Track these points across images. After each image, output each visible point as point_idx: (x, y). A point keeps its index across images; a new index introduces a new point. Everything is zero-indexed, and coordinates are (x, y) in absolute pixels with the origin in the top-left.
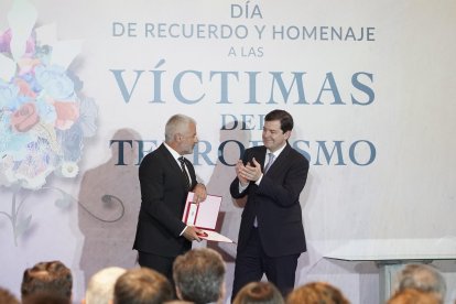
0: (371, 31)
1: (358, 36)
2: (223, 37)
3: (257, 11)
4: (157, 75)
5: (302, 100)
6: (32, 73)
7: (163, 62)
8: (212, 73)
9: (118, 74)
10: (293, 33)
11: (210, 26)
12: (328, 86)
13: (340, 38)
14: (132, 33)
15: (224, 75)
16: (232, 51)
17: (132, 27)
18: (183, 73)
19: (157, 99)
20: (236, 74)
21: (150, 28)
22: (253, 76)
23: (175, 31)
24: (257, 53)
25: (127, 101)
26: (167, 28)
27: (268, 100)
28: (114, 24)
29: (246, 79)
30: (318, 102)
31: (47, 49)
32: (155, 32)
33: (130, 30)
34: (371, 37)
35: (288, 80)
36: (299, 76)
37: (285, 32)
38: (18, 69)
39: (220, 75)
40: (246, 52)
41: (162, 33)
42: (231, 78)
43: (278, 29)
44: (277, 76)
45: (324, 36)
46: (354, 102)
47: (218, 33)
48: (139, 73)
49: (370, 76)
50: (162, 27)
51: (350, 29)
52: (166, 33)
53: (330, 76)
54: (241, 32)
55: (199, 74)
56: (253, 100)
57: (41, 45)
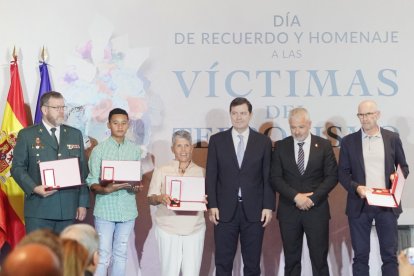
0: (395, 35)
1: (383, 39)
2: (267, 43)
3: (296, 21)
4: (212, 75)
5: (335, 93)
6: (110, 75)
7: (216, 64)
8: (258, 72)
9: (179, 74)
10: (327, 38)
11: (256, 34)
12: (357, 80)
13: (368, 41)
14: (191, 41)
15: (268, 74)
16: (275, 54)
17: (191, 36)
18: (234, 72)
19: (212, 94)
20: (278, 72)
21: (206, 36)
22: (292, 74)
23: (227, 38)
24: (296, 55)
25: (187, 96)
26: (220, 36)
27: (306, 93)
28: (176, 34)
29: (286, 77)
30: (349, 94)
31: (121, 56)
32: (210, 39)
33: (189, 38)
34: (395, 40)
35: (323, 77)
36: (332, 73)
37: (320, 37)
38: (98, 72)
39: (264, 74)
40: (287, 55)
41: (216, 41)
42: (274, 76)
43: (314, 35)
44: (314, 74)
45: (354, 40)
46: (380, 94)
47: (263, 39)
48: (197, 73)
49: (395, 72)
50: (216, 36)
51: (377, 33)
52: (219, 41)
53: (359, 73)
54: (283, 38)
55: (247, 73)
56: (293, 94)
57: (117, 52)
